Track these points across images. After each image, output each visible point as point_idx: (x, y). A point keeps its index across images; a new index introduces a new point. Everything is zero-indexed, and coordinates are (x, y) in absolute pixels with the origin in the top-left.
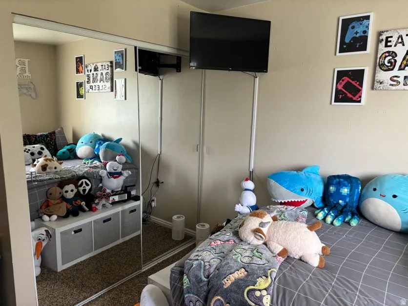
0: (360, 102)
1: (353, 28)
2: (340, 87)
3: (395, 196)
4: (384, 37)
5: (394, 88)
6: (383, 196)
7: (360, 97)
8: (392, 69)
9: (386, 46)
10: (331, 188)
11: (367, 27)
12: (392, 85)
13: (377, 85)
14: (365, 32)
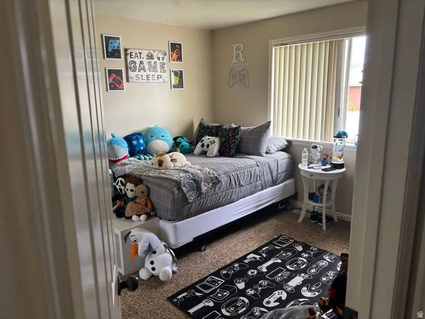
0: (123, 89)
1: (112, 43)
2: (111, 81)
3: (163, 136)
4: (128, 52)
5: (137, 81)
6: (158, 138)
7: (123, 86)
8: (135, 71)
9: (131, 57)
10: (134, 142)
11: (119, 44)
12: (137, 80)
13: (130, 80)
14: (118, 47)
